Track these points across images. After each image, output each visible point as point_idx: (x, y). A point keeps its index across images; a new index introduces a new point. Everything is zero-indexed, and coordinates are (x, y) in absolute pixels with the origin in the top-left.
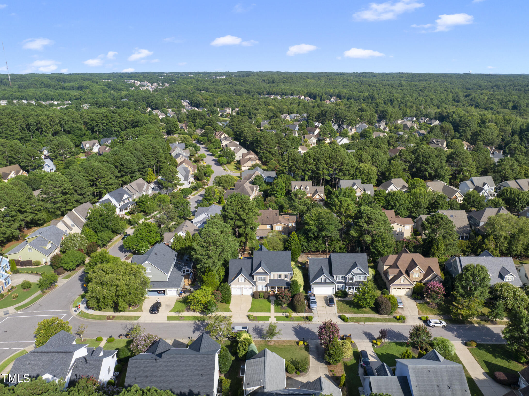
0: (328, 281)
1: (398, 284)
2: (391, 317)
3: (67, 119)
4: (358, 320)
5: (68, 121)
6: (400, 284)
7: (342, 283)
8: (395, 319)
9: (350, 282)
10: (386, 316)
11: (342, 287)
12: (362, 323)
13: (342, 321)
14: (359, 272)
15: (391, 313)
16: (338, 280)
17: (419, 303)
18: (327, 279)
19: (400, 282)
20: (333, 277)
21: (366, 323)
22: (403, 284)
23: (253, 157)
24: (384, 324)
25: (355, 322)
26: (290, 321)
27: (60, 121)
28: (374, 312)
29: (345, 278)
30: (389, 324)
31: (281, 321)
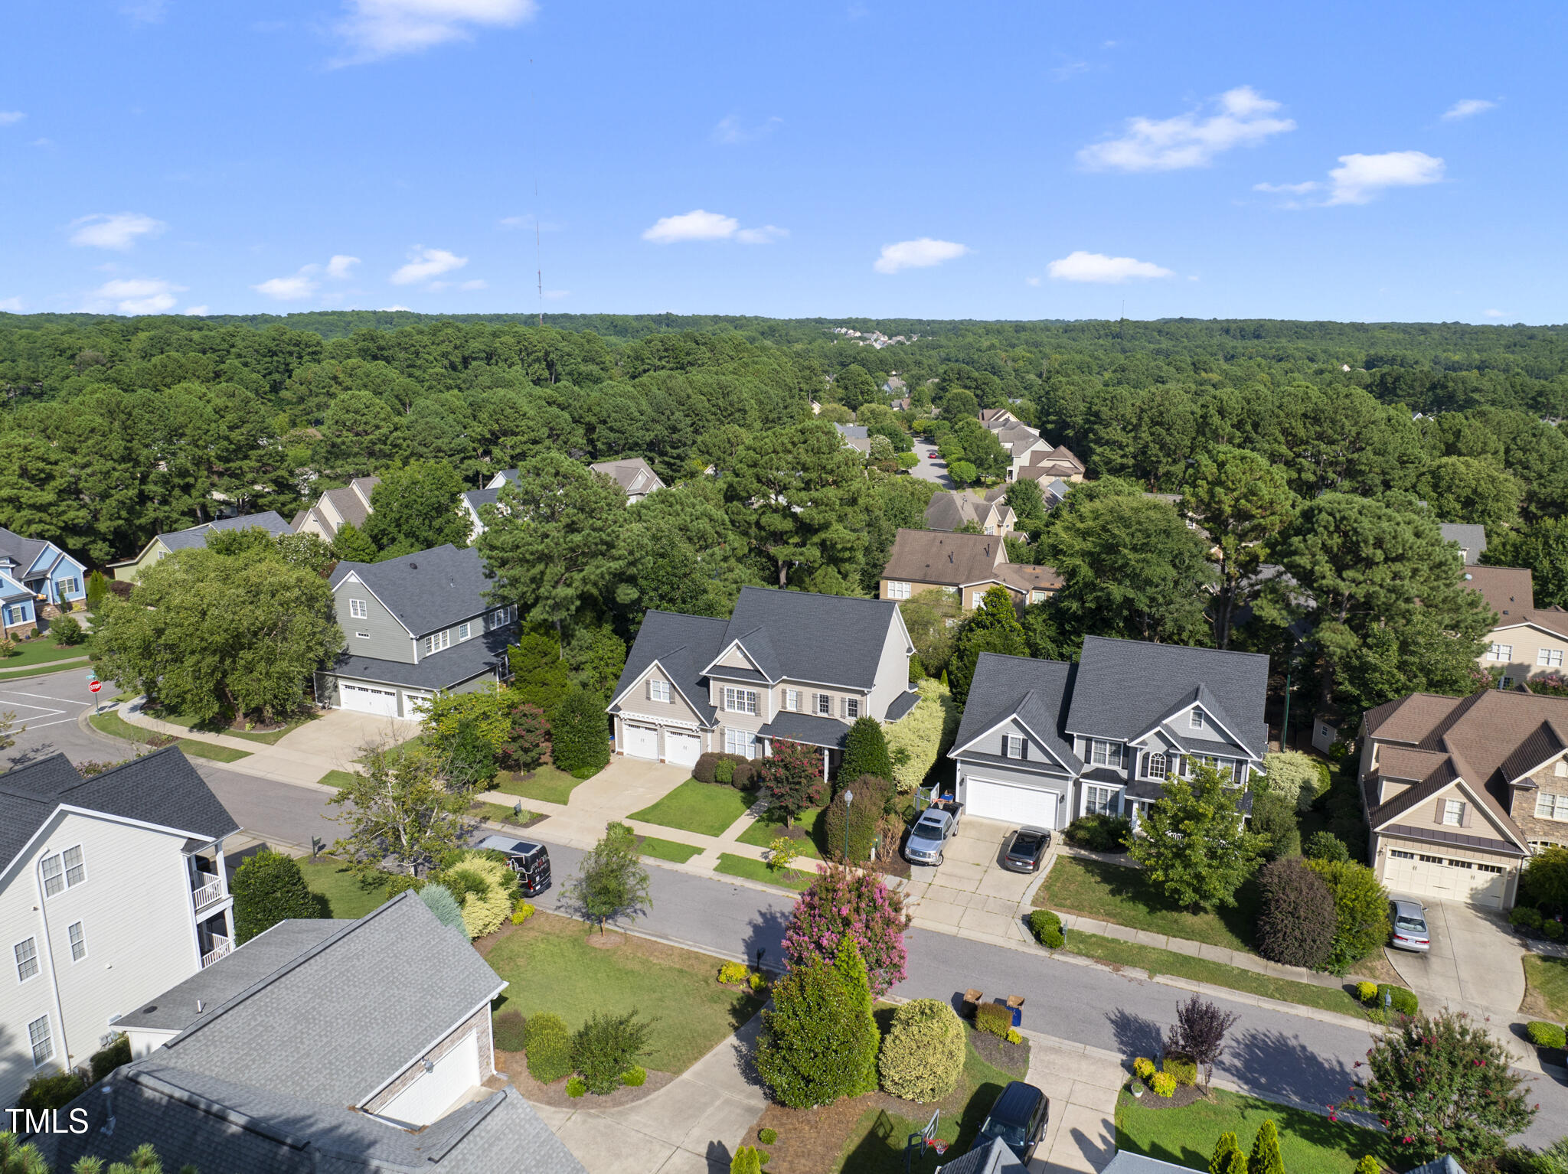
0: (1034, 755)
1: (1422, 831)
2: (1333, 983)
3: (566, 349)
4: (1116, 955)
5: (569, 355)
6: (1433, 833)
7: (1111, 777)
8: (1347, 999)
9: (1150, 779)
10: (1301, 975)
11: (1113, 804)
12: (1139, 974)
13: (1031, 939)
14: (1206, 733)
15: (1336, 962)
16: (1094, 765)
17: (1545, 959)
18: (1031, 745)
19: (1438, 820)
20: (1070, 739)
21: (1160, 979)
22: (1456, 837)
23: (1067, 464)
24: (1268, 1004)
25: (1098, 960)
26: (775, 883)
27: (547, 354)
28: (1236, 942)
29: (1126, 754)
30: (1303, 1011)
31: (736, 874)
